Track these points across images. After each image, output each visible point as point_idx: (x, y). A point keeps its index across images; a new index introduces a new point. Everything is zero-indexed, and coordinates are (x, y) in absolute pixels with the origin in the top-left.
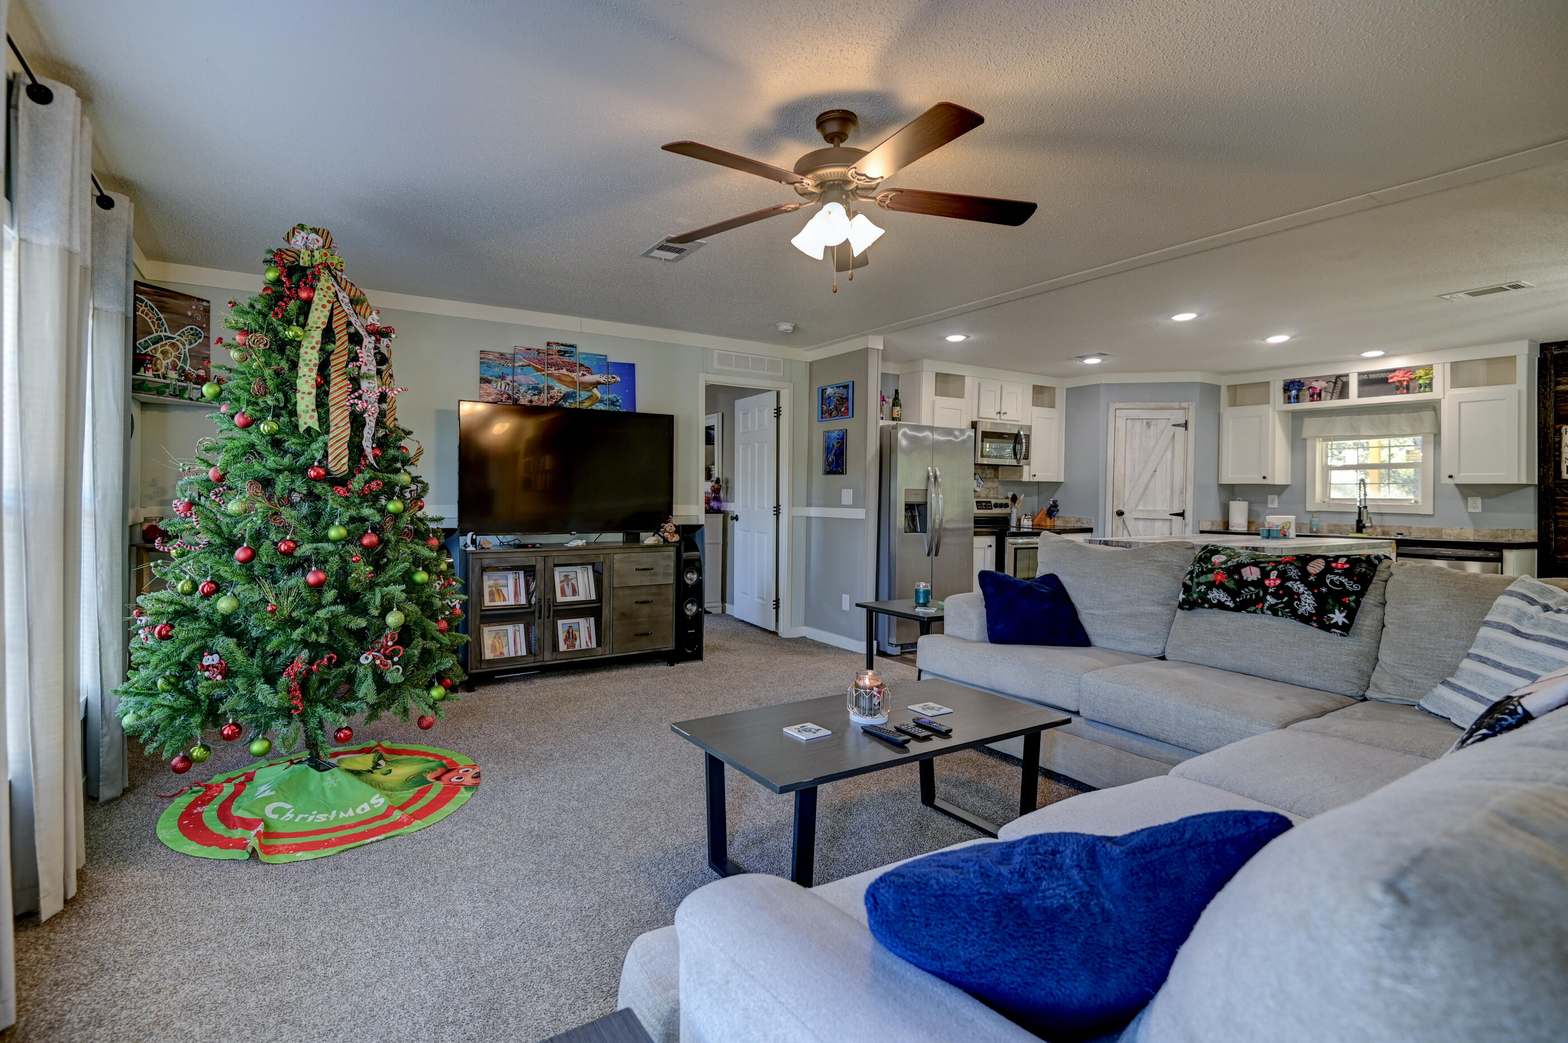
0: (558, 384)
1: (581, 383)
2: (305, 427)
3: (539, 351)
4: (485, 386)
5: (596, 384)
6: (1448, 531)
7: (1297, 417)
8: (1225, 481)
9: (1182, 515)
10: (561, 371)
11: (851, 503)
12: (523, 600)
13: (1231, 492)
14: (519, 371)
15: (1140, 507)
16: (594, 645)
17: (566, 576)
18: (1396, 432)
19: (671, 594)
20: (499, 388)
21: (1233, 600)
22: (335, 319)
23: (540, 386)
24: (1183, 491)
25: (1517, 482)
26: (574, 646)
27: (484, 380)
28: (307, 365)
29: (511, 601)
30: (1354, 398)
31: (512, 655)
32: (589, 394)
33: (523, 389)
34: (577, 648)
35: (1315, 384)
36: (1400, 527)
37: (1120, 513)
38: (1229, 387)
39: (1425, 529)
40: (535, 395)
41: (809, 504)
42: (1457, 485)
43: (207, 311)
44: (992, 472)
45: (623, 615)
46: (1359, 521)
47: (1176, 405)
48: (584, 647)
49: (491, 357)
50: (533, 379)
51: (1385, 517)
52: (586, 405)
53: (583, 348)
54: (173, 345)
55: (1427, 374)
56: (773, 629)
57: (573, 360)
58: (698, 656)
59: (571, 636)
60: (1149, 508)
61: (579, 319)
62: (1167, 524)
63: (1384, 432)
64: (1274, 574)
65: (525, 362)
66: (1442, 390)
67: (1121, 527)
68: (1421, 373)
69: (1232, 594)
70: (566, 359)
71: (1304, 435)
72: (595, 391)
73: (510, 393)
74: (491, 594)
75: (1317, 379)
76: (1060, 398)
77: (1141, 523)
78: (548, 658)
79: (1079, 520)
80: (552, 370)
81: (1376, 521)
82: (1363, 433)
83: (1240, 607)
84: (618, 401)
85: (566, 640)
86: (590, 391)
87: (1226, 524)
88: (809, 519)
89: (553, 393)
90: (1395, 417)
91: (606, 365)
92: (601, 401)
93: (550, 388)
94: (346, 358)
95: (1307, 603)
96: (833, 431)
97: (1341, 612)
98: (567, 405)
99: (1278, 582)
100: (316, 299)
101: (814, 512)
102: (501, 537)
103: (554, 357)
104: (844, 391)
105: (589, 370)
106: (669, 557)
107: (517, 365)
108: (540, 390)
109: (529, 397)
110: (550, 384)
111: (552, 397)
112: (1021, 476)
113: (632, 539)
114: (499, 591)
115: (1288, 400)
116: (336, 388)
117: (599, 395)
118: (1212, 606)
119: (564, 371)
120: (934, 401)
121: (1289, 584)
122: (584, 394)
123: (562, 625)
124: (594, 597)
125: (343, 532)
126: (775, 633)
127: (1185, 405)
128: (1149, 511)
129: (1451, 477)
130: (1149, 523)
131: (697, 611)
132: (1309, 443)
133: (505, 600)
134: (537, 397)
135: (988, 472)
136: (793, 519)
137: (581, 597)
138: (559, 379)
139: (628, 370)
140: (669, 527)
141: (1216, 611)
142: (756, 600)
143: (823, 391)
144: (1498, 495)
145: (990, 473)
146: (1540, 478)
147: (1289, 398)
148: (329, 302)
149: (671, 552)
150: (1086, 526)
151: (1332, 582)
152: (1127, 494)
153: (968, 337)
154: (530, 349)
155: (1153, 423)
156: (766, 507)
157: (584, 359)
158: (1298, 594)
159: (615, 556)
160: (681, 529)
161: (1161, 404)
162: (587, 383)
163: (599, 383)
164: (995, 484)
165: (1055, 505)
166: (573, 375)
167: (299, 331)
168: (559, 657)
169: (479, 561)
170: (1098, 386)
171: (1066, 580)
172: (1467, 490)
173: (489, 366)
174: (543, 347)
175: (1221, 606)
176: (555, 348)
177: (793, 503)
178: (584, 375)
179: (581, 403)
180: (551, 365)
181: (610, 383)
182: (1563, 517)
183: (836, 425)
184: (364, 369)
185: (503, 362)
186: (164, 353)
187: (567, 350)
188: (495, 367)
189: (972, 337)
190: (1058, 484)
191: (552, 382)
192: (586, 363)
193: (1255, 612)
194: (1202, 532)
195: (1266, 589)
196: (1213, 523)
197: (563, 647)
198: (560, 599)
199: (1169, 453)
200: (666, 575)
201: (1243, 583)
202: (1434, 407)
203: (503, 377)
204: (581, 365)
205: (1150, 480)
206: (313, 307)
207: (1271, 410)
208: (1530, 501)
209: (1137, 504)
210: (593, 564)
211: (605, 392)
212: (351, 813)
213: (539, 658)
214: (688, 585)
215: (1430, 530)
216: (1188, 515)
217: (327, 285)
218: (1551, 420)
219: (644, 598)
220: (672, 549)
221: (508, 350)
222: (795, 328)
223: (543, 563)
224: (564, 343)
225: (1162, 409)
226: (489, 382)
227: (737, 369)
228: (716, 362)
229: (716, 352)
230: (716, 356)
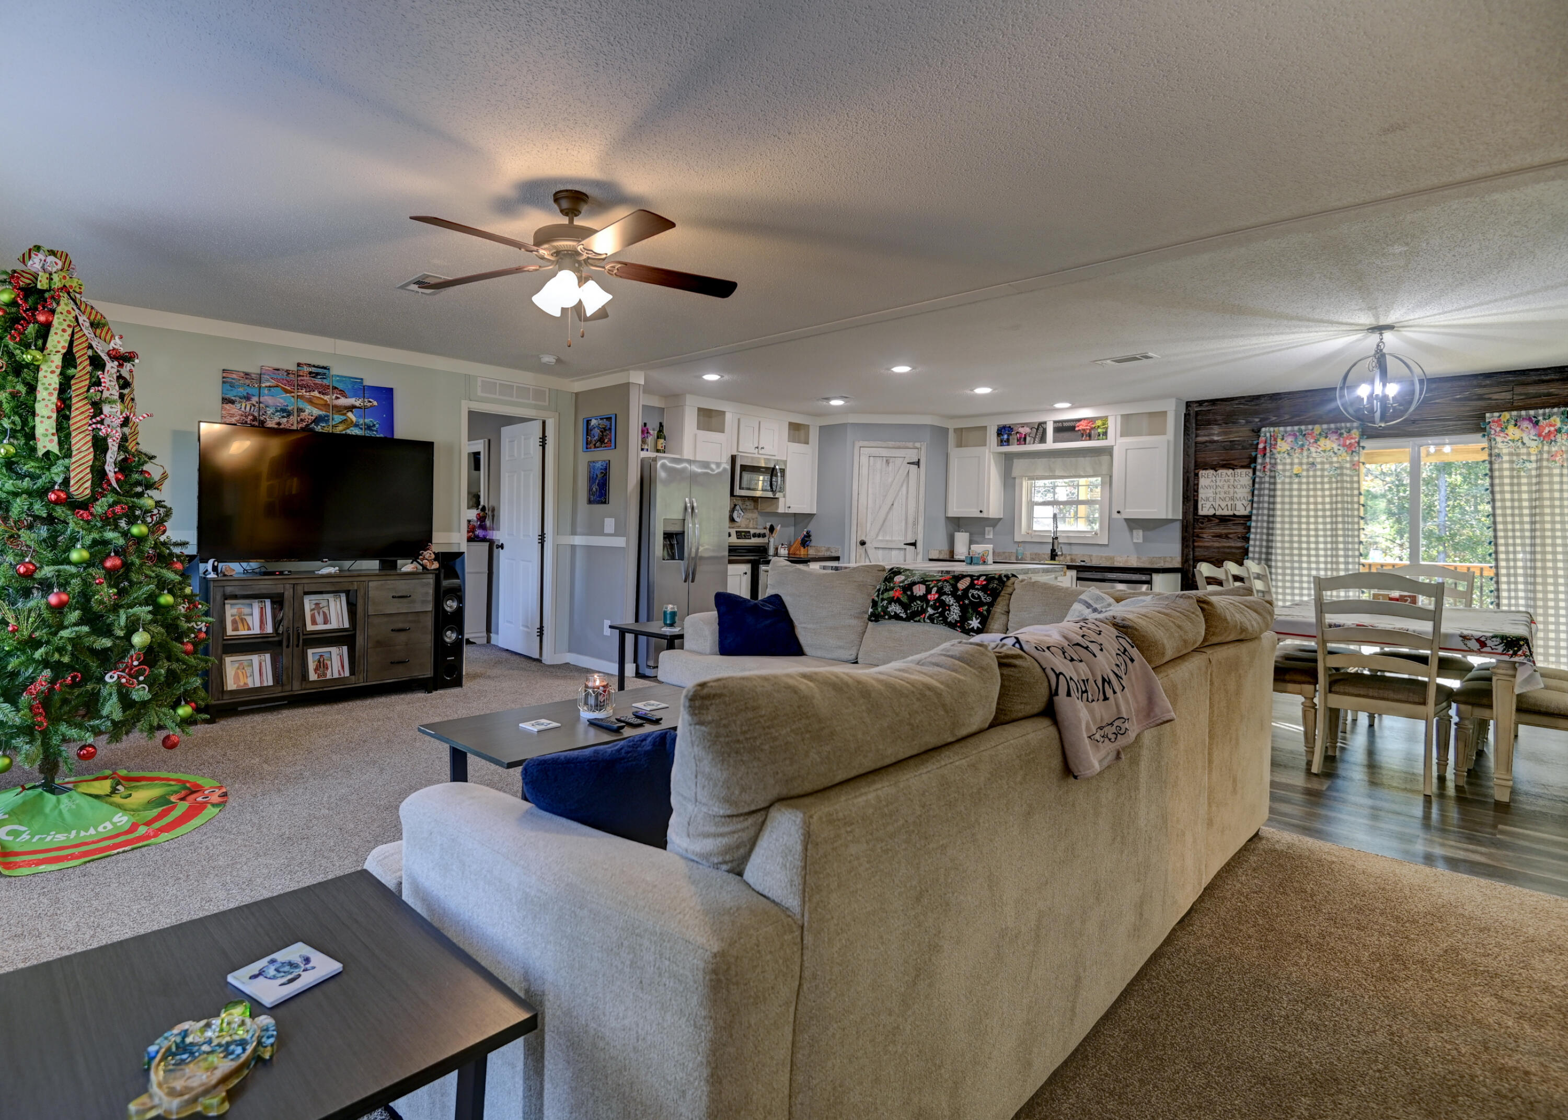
0: (309, 407)
1: (335, 407)
2: (45, 450)
3: (288, 372)
4: (228, 406)
5: (351, 408)
6: (1119, 559)
7: (1009, 458)
8: (950, 514)
9: (914, 544)
10: (312, 394)
11: (613, 532)
12: (269, 629)
13: (957, 523)
14: (266, 392)
15: (880, 538)
16: (347, 674)
17: (317, 604)
18: (1082, 474)
19: (429, 622)
20: (243, 409)
21: (906, 612)
22: (75, 343)
23: (290, 408)
24: (916, 523)
25: (1164, 517)
26: (325, 675)
27: (226, 401)
28: (46, 389)
29: (256, 630)
30: (1050, 444)
31: (258, 684)
32: (343, 417)
33: (270, 411)
34: (329, 676)
35: (1021, 430)
36: (1083, 555)
37: (863, 543)
38: (956, 430)
39: (1102, 557)
40: (283, 417)
41: (574, 533)
42: (1126, 520)
44: (753, 504)
45: (379, 644)
46: (1053, 550)
47: (910, 445)
48: (336, 675)
49: (234, 376)
50: (282, 401)
51: (1074, 547)
52: (339, 430)
53: (337, 370)
55: (1104, 424)
56: (537, 656)
57: (325, 382)
58: (458, 683)
59: (322, 665)
60: (888, 538)
61: (333, 340)
62: (902, 552)
63: (1073, 473)
64: (934, 590)
65: (273, 383)
66: (1114, 439)
67: (863, 556)
68: (1099, 423)
69: (905, 607)
70: (318, 381)
71: (1014, 475)
72: (350, 415)
73: (256, 414)
74: (234, 622)
75: (1023, 425)
76: (814, 435)
77: (880, 552)
78: (297, 688)
79: (828, 549)
80: (303, 392)
81: (1066, 550)
82: (1058, 473)
83: (912, 617)
84: (374, 425)
85: (316, 670)
86: (345, 414)
87: (952, 552)
88: (573, 547)
89: (303, 415)
90: (1081, 460)
91: (362, 389)
92: (356, 425)
93: (300, 410)
94: (87, 382)
95: (955, 613)
96: (598, 462)
97: (977, 619)
98: (318, 429)
99: (937, 596)
100: (55, 322)
101: (578, 540)
102: (244, 565)
103: (305, 378)
104: (608, 423)
105: (343, 394)
106: (428, 584)
107: (263, 385)
108: (289, 412)
109: (277, 419)
110: (301, 406)
111: (302, 420)
112: (777, 507)
113: (389, 566)
114: (242, 620)
115: (1002, 443)
116: (77, 412)
117: (354, 419)
118: (891, 617)
119: (316, 394)
120: (696, 435)
121: (943, 598)
122: (338, 418)
123: (312, 655)
124: (347, 625)
125: (85, 554)
126: (539, 661)
127: (918, 445)
128: (887, 541)
129: (1119, 512)
130: (886, 552)
131: (457, 638)
132: (1017, 481)
133: (249, 629)
134: (285, 420)
135: (748, 503)
136: (557, 547)
137: (334, 625)
138: (310, 401)
139: (386, 395)
140: (428, 554)
141: (893, 621)
142: (521, 628)
143: (588, 422)
144: (1154, 528)
145: (750, 504)
146: (1185, 513)
147: (1002, 441)
148: (69, 326)
149: (431, 579)
150: (834, 554)
151: (973, 595)
152: (869, 525)
153: (722, 377)
154: (278, 370)
155: (891, 460)
156: (531, 534)
157: (338, 381)
158: (949, 606)
159: (370, 584)
160: (438, 556)
161: (898, 444)
162: (341, 406)
163: (354, 407)
164: (755, 515)
165: (808, 535)
166: (326, 398)
167: (38, 355)
168: (308, 686)
169: (221, 589)
170: (844, 426)
171: (787, 600)
172: (1133, 524)
173: (232, 386)
174: (294, 368)
175: (897, 617)
176: (307, 369)
177: (558, 531)
178: (337, 398)
179: (334, 426)
180: (301, 387)
181: (365, 407)
182: (1199, 547)
183: (601, 455)
184: (106, 394)
185: (248, 382)
187: (319, 372)
188: (239, 386)
189: (726, 377)
190: (811, 516)
191: (302, 404)
192: (340, 386)
193: (919, 621)
194: (931, 560)
195: (928, 601)
196: (940, 552)
197: (313, 676)
198: (310, 627)
199: (904, 488)
200: (424, 602)
201: (913, 598)
202: (1108, 451)
203: (248, 398)
204: (335, 388)
205: (888, 513)
206: (53, 331)
207: (987, 451)
208: (1176, 533)
209: (877, 535)
210: (347, 593)
211: (360, 417)
212: (92, 831)
213: (288, 688)
214: (447, 612)
215: (1106, 558)
216: (919, 544)
217: (67, 308)
218: (1192, 466)
219: (400, 626)
220: (431, 576)
221: (254, 370)
222: (559, 361)
223: (291, 590)
224: (316, 364)
225: (899, 448)
226: (232, 402)
227: (501, 397)
228: (479, 389)
229: (479, 379)
230: (479, 383)
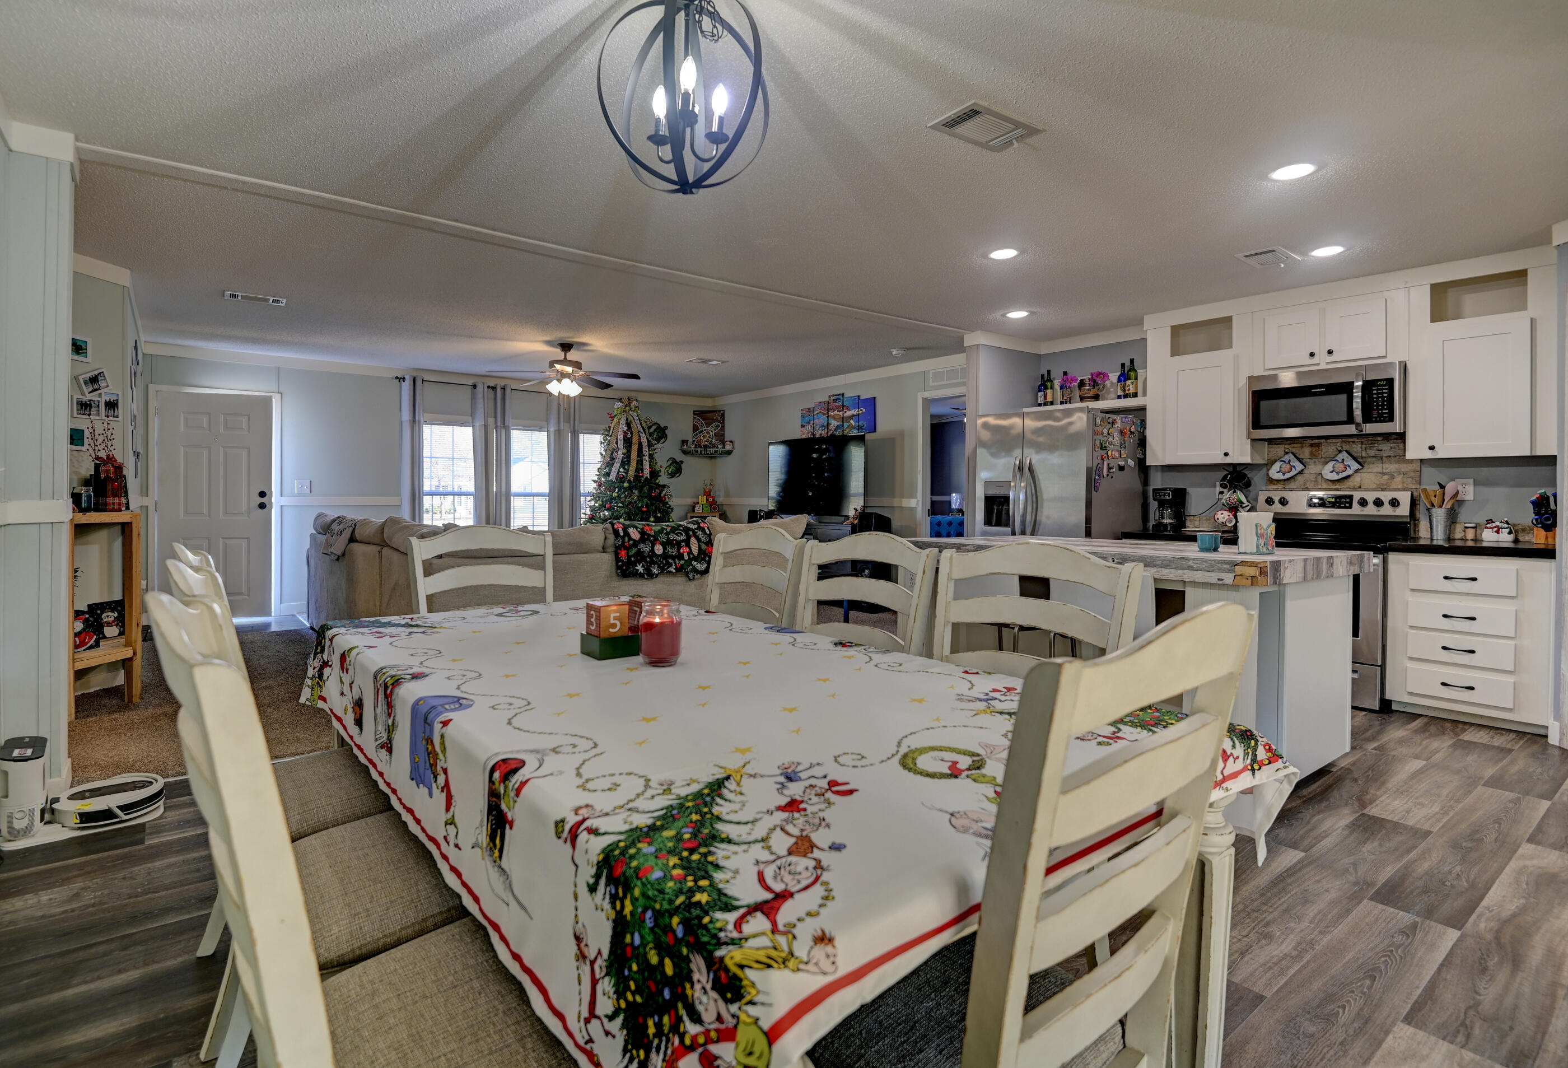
0: (833, 421)
1: (845, 418)
3: (824, 403)
4: (802, 429)
5: (852, 417)
14: (816, 417)
20: (808, 429)
23: (825, 424)
27: (803, 426)
32: (848, 424)
33: (817, 428)
40: (822, 430)
43: (723, 415)
49: (804, 412)
50: (822, 420)
52: (847, 432)
53: (847, 394)
54: (708, 433)
57: (841, 403)
61: (844, 375)
65: (819, 411)
70: (837, 404)
72: (852, 421)
73: (812, 431)
80: (831, 413)
84: (865, 425)
89: (831, 427)
91: (858, 401)
92: (855, 427)
93: (831, 424)
98: (837, 434)
103: (831, 404)
105: (848, 408)
107: (815, 413)
109: (820, 432)
110: (829, 422)
111: (830, 430)
117: (853, 423)
119: (836, 412)
122: (846, 425)
138: (834, 418)
139: (870, 403)
154: (820, 402)
157: (845, 401)
162: (847, 417)
163: (853, 415)
166: (841, 413)
174: (827, 399)
176: (832, 398)
178: (846, 412)
179: (844, 431)
180: (830, 410)
181: (861, 414)
185: (809, 413)
186: (704, 437)
187: (838, 398)
188: (806, 417)
191: (831, 420)
192: (846, 404)
203: (809, 423)
204: (845, 406)
211: (859, 421)
221: (811, 406)
224: (836, 393)
227: (948, 382)
228: (931, 380)
229: (931, 372)
230: (931, 376)
